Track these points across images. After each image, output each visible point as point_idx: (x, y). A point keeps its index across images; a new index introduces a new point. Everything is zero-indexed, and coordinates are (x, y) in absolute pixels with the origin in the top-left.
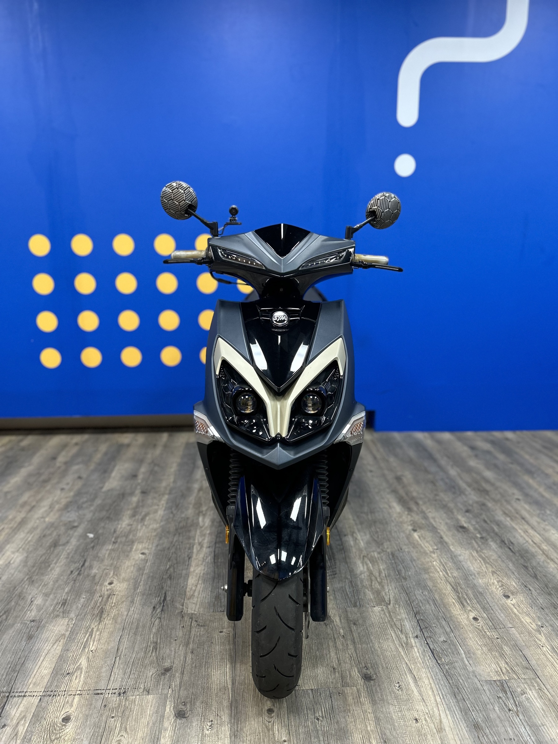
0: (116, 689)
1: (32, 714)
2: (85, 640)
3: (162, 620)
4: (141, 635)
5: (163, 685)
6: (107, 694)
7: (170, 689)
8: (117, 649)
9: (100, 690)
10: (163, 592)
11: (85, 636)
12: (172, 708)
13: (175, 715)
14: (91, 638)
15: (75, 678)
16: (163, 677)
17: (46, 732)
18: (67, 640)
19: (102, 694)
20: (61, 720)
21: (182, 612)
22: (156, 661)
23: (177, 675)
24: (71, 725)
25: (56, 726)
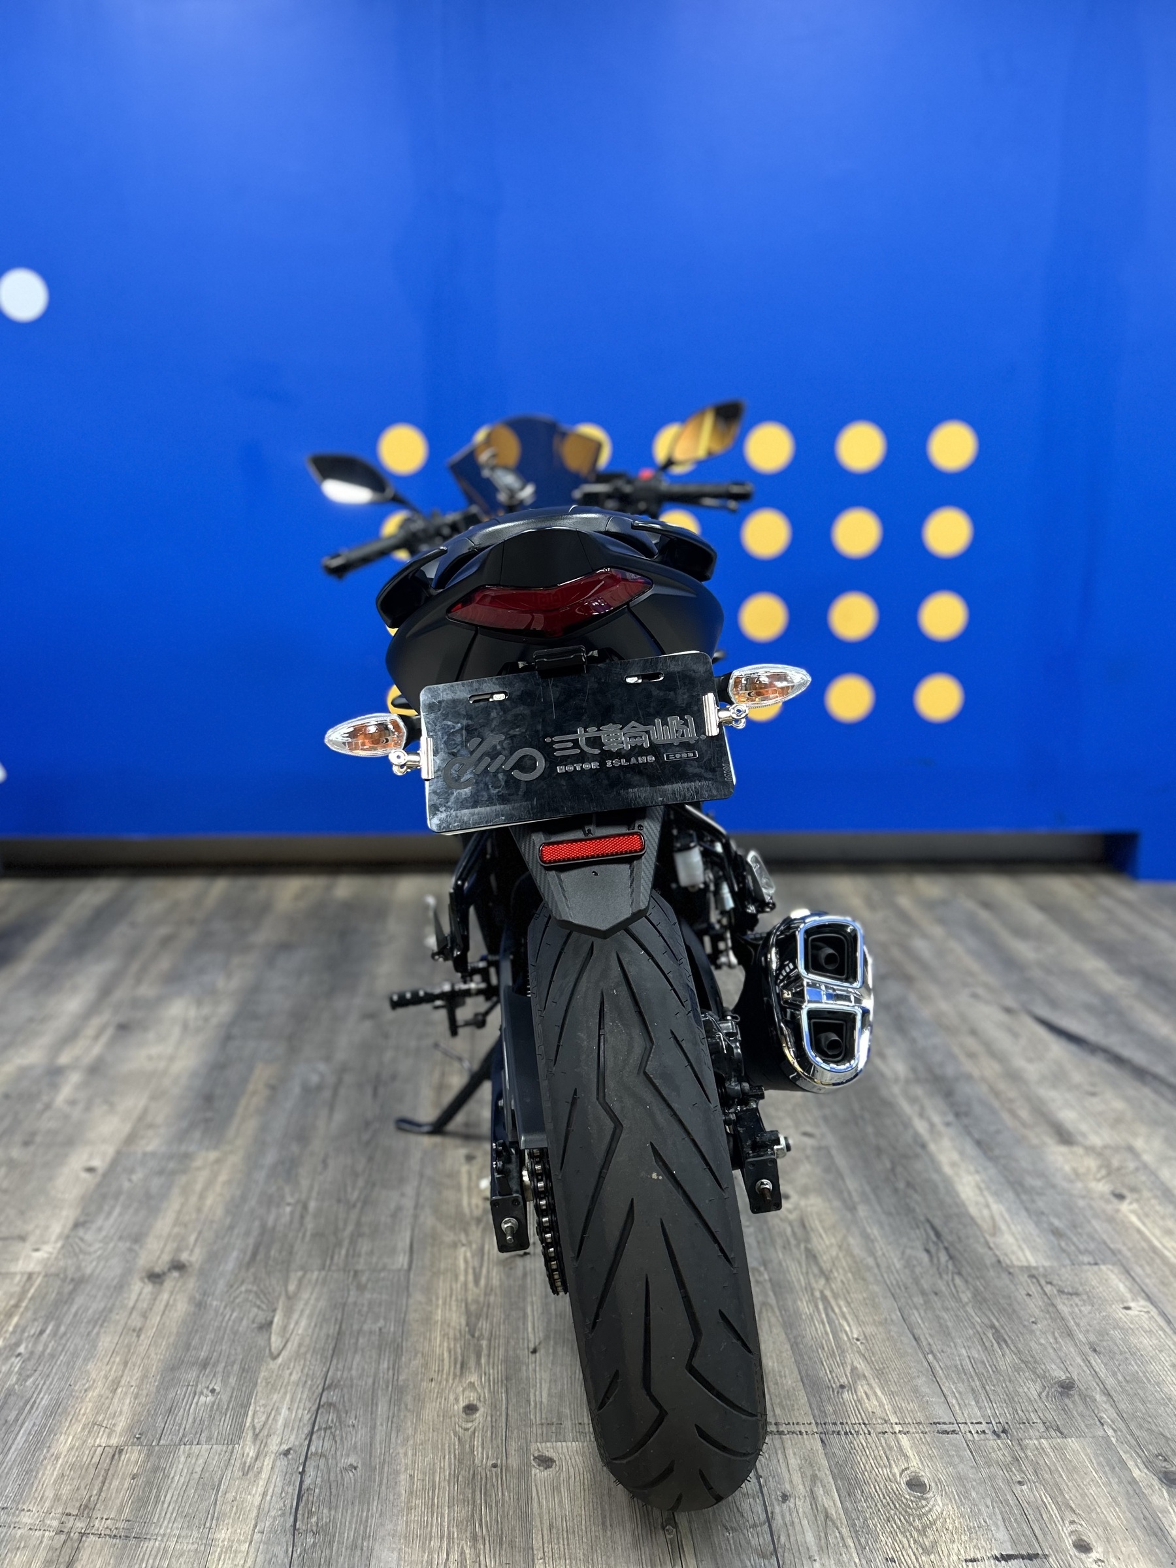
0: (981, 1423)
1: (828, 1472)
2: (824, 1316)
3: (970, 1279)
4: (946, 1309)
5: (1081, 1415)
6: (969, 1434)
7: (1105, 1427)
8: (911, 1336)
9: (945, 1423)
10: (922, 1218)
11: (817, 1307)
12: (1142, 1466)
13: (1160, 1479)
14: (833, 1311)
15: (865, 1397)
16: (1067, 1401)
17: (892, 1512)
18: (782, 1315)
19: (954, 1432)
20: (904, 1486)
21: (999, 1261)
22: (1023, 1365)
23: (1098, 1397)
24: (939, 1498)
25: (904, 1501)
